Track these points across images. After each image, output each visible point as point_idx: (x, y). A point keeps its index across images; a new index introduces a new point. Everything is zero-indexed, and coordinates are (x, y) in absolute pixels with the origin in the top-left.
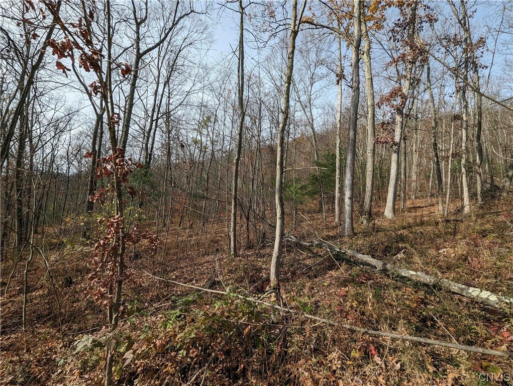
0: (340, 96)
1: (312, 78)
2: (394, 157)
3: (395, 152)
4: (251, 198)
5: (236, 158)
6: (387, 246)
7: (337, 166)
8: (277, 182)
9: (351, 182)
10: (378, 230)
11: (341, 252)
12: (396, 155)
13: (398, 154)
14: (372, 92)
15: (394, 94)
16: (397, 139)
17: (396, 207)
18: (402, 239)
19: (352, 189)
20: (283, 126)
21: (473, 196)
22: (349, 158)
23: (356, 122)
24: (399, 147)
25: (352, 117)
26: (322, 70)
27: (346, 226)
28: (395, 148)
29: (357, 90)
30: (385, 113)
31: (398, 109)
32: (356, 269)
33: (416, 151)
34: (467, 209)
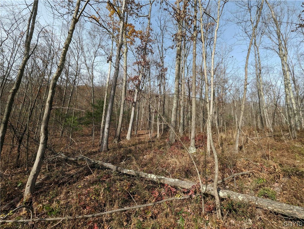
0: (110, 69)
1: (95, 53)
2: (133, 108)
3: (134, 106)
4: (27, 124)
5: (14, 88)
6: (122, 156)
7: (104, 109)
8: (44, 115)
9: (109, 119)
10: (120, 147)
11: (95, 163)
12: (134, 108)
13: (135, 108)
14: (126, 73)
15: (136, 78)
16: (135, 100)
17: (132, 134)
18: (130, 151)
19: (110, 124)
20: (57, 76)
21: (160, 130)
22: (110, 105)
23: (115, 87)
24: (136, 104)
25: (113, 83)
26: (101, 51)
27: (104, 145)
28: (134, 104)
29: (117, 69)
30: (131, 86)
31: (137, 86)
32: (102, 173)
33: (143, 107)
34: (158, 136)
